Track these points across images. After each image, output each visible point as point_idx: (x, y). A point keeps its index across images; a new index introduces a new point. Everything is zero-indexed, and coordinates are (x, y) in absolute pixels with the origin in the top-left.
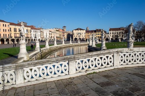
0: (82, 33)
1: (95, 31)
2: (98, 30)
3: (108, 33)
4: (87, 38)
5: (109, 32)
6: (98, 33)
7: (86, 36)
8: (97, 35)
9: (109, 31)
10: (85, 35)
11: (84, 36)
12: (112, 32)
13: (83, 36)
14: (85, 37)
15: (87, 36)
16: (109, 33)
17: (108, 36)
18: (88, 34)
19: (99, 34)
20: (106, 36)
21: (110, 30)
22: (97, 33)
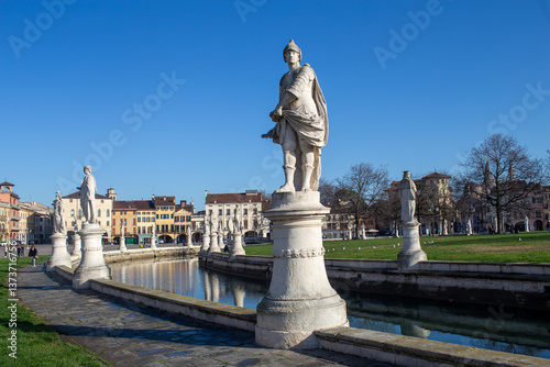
0: (99, 211)
1: (151, 205)
2: (161, 199)
3: (203, 213)
4: (117, 232)
5: (207, 208)
6: (165, 212)
7: (114, 224)
8: (161, 222)
9: (207, 203)
10: (110, 219)
11: (108, 224)
12: (215, 208)
13: (104, 224)
14: (109, 230)
15: (118, 222)
16: (207, 213)
17: (203, 223)
18: (123, 217)
19: (165, 217)
20: (194, 223)
21: (211, 199)
22: (160, 212)
